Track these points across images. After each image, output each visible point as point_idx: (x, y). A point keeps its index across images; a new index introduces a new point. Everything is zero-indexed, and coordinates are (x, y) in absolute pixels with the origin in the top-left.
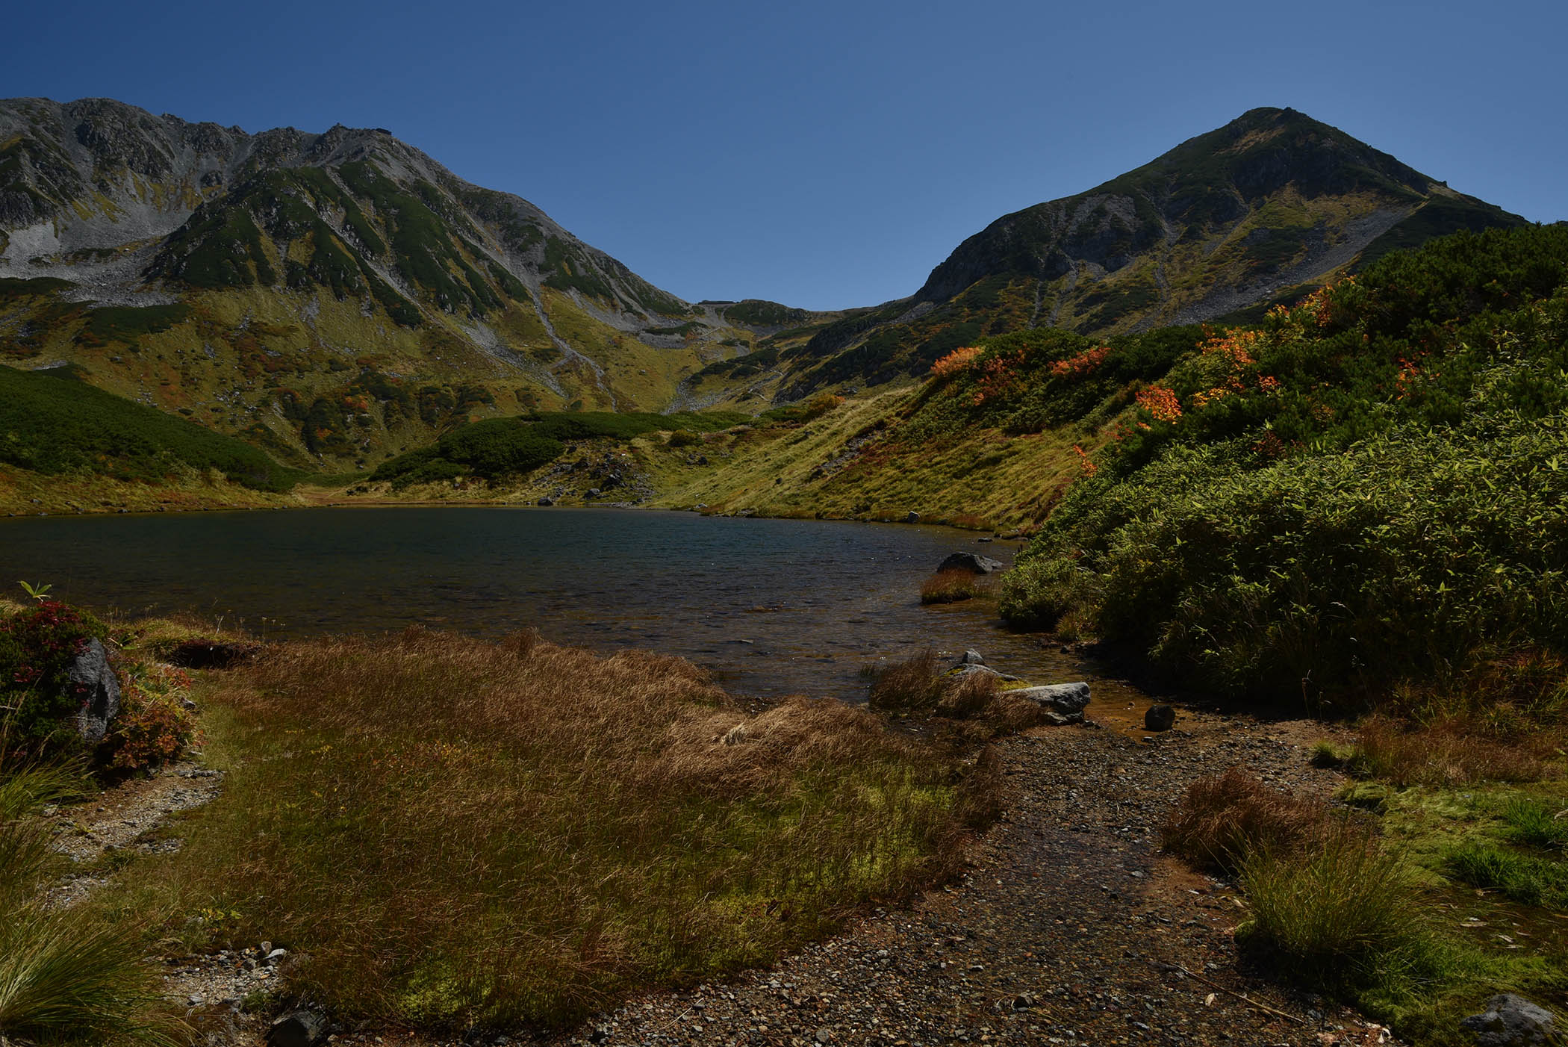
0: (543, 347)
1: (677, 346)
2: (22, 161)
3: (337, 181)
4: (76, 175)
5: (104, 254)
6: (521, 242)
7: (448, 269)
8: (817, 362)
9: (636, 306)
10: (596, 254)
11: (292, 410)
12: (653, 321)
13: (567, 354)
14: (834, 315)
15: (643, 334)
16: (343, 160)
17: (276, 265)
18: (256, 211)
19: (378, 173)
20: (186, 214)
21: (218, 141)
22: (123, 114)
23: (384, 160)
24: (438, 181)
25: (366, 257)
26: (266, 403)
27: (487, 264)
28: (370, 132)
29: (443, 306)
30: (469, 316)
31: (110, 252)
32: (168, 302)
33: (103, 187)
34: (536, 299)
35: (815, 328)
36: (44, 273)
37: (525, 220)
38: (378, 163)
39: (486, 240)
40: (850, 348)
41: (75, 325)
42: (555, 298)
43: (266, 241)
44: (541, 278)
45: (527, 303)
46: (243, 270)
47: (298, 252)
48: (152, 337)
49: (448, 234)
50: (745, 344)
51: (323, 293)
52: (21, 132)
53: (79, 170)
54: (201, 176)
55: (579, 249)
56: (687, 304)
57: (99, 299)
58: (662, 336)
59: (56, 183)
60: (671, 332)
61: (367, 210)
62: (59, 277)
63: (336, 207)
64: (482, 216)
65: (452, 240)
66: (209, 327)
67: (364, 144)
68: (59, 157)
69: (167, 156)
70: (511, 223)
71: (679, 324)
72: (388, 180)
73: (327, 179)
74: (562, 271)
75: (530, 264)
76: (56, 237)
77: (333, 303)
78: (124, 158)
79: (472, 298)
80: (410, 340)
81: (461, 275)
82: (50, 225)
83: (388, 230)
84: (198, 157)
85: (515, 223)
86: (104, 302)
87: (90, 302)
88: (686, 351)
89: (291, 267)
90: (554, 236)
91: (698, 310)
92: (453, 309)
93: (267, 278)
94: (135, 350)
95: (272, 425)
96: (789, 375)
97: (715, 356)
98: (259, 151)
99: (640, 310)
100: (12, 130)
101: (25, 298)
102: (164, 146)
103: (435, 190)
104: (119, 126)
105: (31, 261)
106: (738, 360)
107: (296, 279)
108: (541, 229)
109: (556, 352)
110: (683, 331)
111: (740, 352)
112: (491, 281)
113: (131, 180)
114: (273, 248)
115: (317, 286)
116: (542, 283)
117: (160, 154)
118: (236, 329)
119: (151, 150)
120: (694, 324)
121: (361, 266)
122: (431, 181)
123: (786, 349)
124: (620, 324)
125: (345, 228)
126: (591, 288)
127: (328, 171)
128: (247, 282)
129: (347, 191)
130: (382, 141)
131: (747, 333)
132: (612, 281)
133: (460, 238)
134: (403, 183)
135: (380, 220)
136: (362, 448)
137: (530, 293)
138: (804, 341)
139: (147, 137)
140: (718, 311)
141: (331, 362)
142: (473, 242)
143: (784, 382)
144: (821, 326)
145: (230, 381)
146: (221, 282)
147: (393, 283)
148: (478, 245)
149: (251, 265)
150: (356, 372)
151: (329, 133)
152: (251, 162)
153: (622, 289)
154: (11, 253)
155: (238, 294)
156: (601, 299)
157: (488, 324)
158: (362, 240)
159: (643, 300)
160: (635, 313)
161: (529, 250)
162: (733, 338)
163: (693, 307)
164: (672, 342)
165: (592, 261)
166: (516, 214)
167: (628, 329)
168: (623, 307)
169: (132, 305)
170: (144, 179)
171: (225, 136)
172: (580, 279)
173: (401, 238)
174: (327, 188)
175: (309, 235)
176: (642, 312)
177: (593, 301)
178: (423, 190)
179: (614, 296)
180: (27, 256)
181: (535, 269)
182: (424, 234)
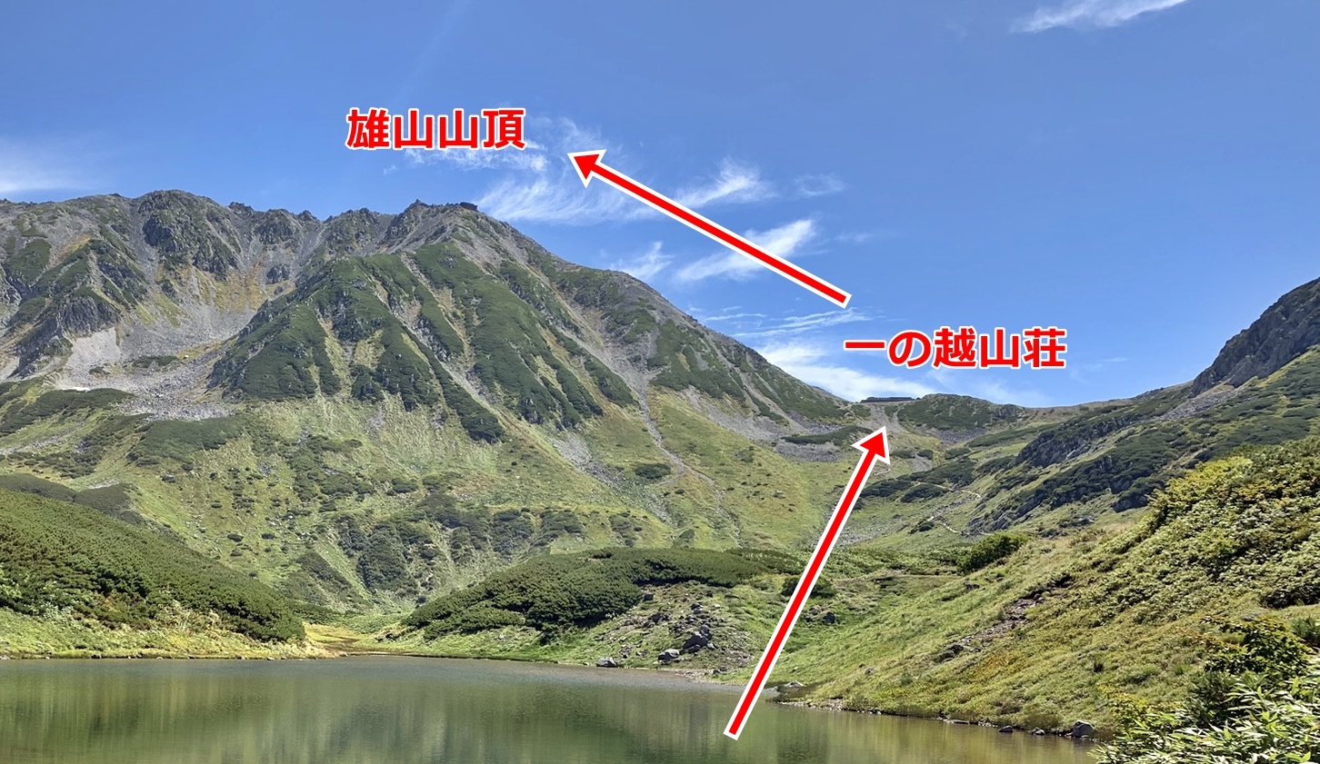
0: (648, 462)
1: (829, 458)
2: (89, 263)
3: (412, 269)
4: (140, 276)
5: (164, 362)
6: (628, 332)
7: (535, 369)
9: (775, 409)
10: (723, 342)
11: (351, 538)
12: (797, 428)
13: (677, 471)
15: (782, 443)
16: (421, 243)
17: (341, 373)
18: (322, 309)
22: (190, 207)
23: (467, 241)
24: (529, 261)
25: (440, 358)
26: (321, 530)
27: (583, 360)
28: (453, 207)
30: (557, 424)
31: (171, 358)
32: (225, 414)
33: (167, 289)
34: (642, 402)
35: (1033, 431)
36: (103, 384)
37: (632, 304)
38: (460, 245)
39: (583, 331)
40: (1084, 458)
41: (131, 440)
42: (669, 399)
43: (331, 343)
44: (651, 375)
45: (630, 407)
46: (304, 377)
47: (366, 354)
48: (207, 453)
49: (538, 326)
50: (927, 455)
51: (391, 402)
52: (91, 232)
54: (266, 270)
55: (702, 336)
56: (846, 403)
57: (155, 412)
58: (808, 446)
59: (120, 286)
60: (821, 440)
61: (445, 301)
62: (118, 388)
63: (409, 300)
64: (581, 301)
65: (543, 332)
66: (266, 441)
67: (446, 222)
68: (125, 257)
69: (232, 250)
70: (616, 307)
71: (834, 430)
72: (474, 266)
73: (401, 267)
74: (676, 362)
75: (637, 359)
76: (118, 344)
77: (400, 415)
78: (188, 255)
79: (562, 405)
80: (483, 456)
81: (551, 376)
82: (112, 330)
83: (467, 323)
84: (265, 249)
85: (620, 308)
86: (160, 415)
87: (147, 415)
88: (842, 463)
89: (357, 371)
90: (670, 321)
91: (861, 410)
92: (540, 417)
93: (330, 386)
94: (188, 467)
95: (325, 555)
96: (991, 496)
98: (329, 238)
99: (780, 413)
100: (82, 230)
101: (84, 412)
102: (229, 238)
103: (526, 273)
105: (92, 372)
106: (914, 478)
107: (364, 386)
108: (653, 312)
109: (664, 466)
110: (838, 438)
111: (920, 466)
112: (586, 381)
113: (197, 278)
114: (338, 350)
115: (385, 394)
116: (652, 382)
118: (294, 444)
119: (218, 247)
120: (854, 429)
121: (434, 368)
122: (522, 262)
123: (988, 460)
124: (751, 431)
125: (418, 324)
126: (715, 386)
127: (403, 257)
128: (309, 391)
129: (423, 280)
130: (465, 217)
131: (929, 440)
132: (743, 376)
134: (488, 266)
135: (459, 313)
136: (424, 585)
137: (636, 396)
138: (1016, 448)
139: (213, 229)
140: (889, 412)
141: (394, 482)
142: (568, 334)
143: (982, 506)
144: (1041, 428)
145: (284, 504)
146: (281, 391)
147: (471, 388)
148: (574, 337)
149: (314, 371)
150: (422, 492)
151: (407, 211)
152: (320, 251)
153: (757, 387)
154: (72, 362)
155: (298, 405)
156: (728, 400)
157: (582, 434)
158: (437, 337)
159: (785, 399)
160: (772, 416)
161: (637, 340)
162: (910, 447)
163: (853, 407)
164: (822, 453)
165: (718, 352)
166: (622, 296)
167: (763, 437)
168: (756, 408)
169: (188, 418)
170: (208, 277)
171: (294, 224)
172: (701, 374)
173: (481, 333)
174: (401, 277)
175: (378, 334)
176: (783, 415)
177: (717, 402)
178: (510, 274)
179: (746, 395)
180: (87, 366)
181: (643, 363)
182: (511, 329)
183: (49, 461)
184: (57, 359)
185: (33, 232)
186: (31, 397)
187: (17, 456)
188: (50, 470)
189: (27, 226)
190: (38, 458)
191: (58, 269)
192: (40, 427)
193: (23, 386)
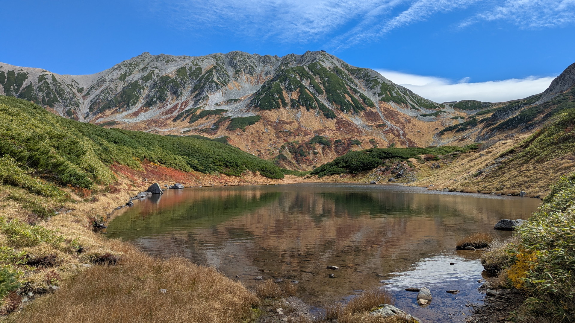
0: (380, 124)
1: (433, 120)
2: (213, 73)
3: (307, 69)
4: (228, 76)
5: (236, 100)
6: (371, 85)
7: (345, 98)
8: (495, 124)
9: (416, 106)
10: (400, 87)
11: (292, 150)
13: (389, 126)
14: (504, 103)
15: (419, 116)
16: (310, 63)
17: (288, 101)
18: (281, 83)
19: (321, 66)
20: (261, 85)
21: (270, 61)
22: (242, 55)
23: (323, 61)
24: (342, 66)
25: (317, 95)
26: (283, 147)
27: (359, 94)
28: (318, 52)
29: (343, 111)
30: (352, 114)
31: (238, 99)
32: (254, 115)
33: (236, 79)
34: (377, 106)
35: (494, 110)
36: (219, 108)
37: (373, 77)
38: (321, 62)
39: (358, 86)
40: (511, 117)
41: (227, 123)
42: (384, 105)
43: (284, 93)
44: (379, 98)
45: (374, 108)
46: (277, 103)
47: (295, 96)
48: (249, 126)
49: (345, 85)
50: (463, 118)
51: (303, 109)
52: (213, 64)
53: (229, 74)
54: (265, 72)
55: (394, 86)
56: (437, 104)
57: (234, 115)
58: (427, 117)
59: (223, 79)
60: (430, 115)
61: (317, 79)
62: (223, 109)
63: (307, 79)
64: (358, 77)
65: (346, 87)
66: (267, 122)
67: (317, 56)
68: (224, 71)
69: (255, 67)
70: (368, 79)
71: (434, 112)
72: (325, 68)
73: (304, 69)
74: (387, 95)
75: (375, 93)
76: (222, 96)
77: (306, 112)
78: (242, 69)
79: (354, 108)
80: (331, 124)
81: (350, 99)
82: (221, 92)
83: (324, 85)
84: (264, 66)
85: (369, 79)
86: (236, 116)
87: (231, 116)
88: (437, 122)
89: (292, 100)
90: (384, 82)
91: (442, 106)
92: (347, 112)
93: (285, 105)
94: (244, 131)
95: (285, 155)
96: (482, 130)
97: (449, 123)
98: (282, 63)
99: (418, 107)
100: (211, 64)
101: (213, 116)
102: (254, 64)
103: (341, 70)
104: (241, 59)
105: (215, 104)
106: (459, 125)
107: (295, 105)
108: (379, 80)
109: (384, 125)
110: (436, 114)
111: (461, 121)
112: (361, 101)
113: (244, 76)
114: (287, 95)
115: (301, 107)
116: (379, 100)
117: (253, 67)
118: (275, 123)
119: (250, 66)
120: (440, 111)
121: (315, 99)
122: (339, 67)
123: (481, 119)
124: (410, 113)
125: (310, 86)
126: (398, 101)
127: (305, 67)
128: (278, 107)
129: (311, 73)
130: (323, 54)
131: (463, 114)
132: (406, 97)
133: (350, 86)
134: (330, 68)
135: (322, 82)
136: (315, 162)
137: (375, 104)
138: (489, 115)
139: (249, 61)
140: (451, 106)
141: (305, 133)
142: (354, 87)
143: (479, 133)
144: (497, 109)
145: (272, 140)
146: (270, 108)
147: (326, 104)
148: (356, 88)
149: (280, 101)
150: (313, 135)
151: (305, 54)
152: (280, 67)
153: (411, 100)
154: (210, 102)
155: (275, 111)
156: (402, 104)
157: (359, 116)
158: (316, 90)
159: (419, 103)
160: (416, 109)
161: (374, 88)
162: (457, 116)
163: (440, 105)
164: (431, 119)
165: (399, 90)
166: (370, 75)
167: (413, 115)
168: (411, 107)
169: (244, 116)
170: (248, 75)
171: (272, 59)
172: (394, 97)
173: (329, 88)
174: (304, 73)
175: (298, 89)
176: (419, 108)
177: (399, 105)
178: (336, 70)
179: (407, 103)
180: (214, 103)
181: (377, 95)
182: (337, 86)
183: (204, 131)
184: (205, 101)
185: (197, 65)
186: (198, 112)
187: (195, 130)
188: (204, 133)
189: (195, 63)
190: (200, 130)
191: (204, 75)
192: (201, 121)
193: (196, 110)
